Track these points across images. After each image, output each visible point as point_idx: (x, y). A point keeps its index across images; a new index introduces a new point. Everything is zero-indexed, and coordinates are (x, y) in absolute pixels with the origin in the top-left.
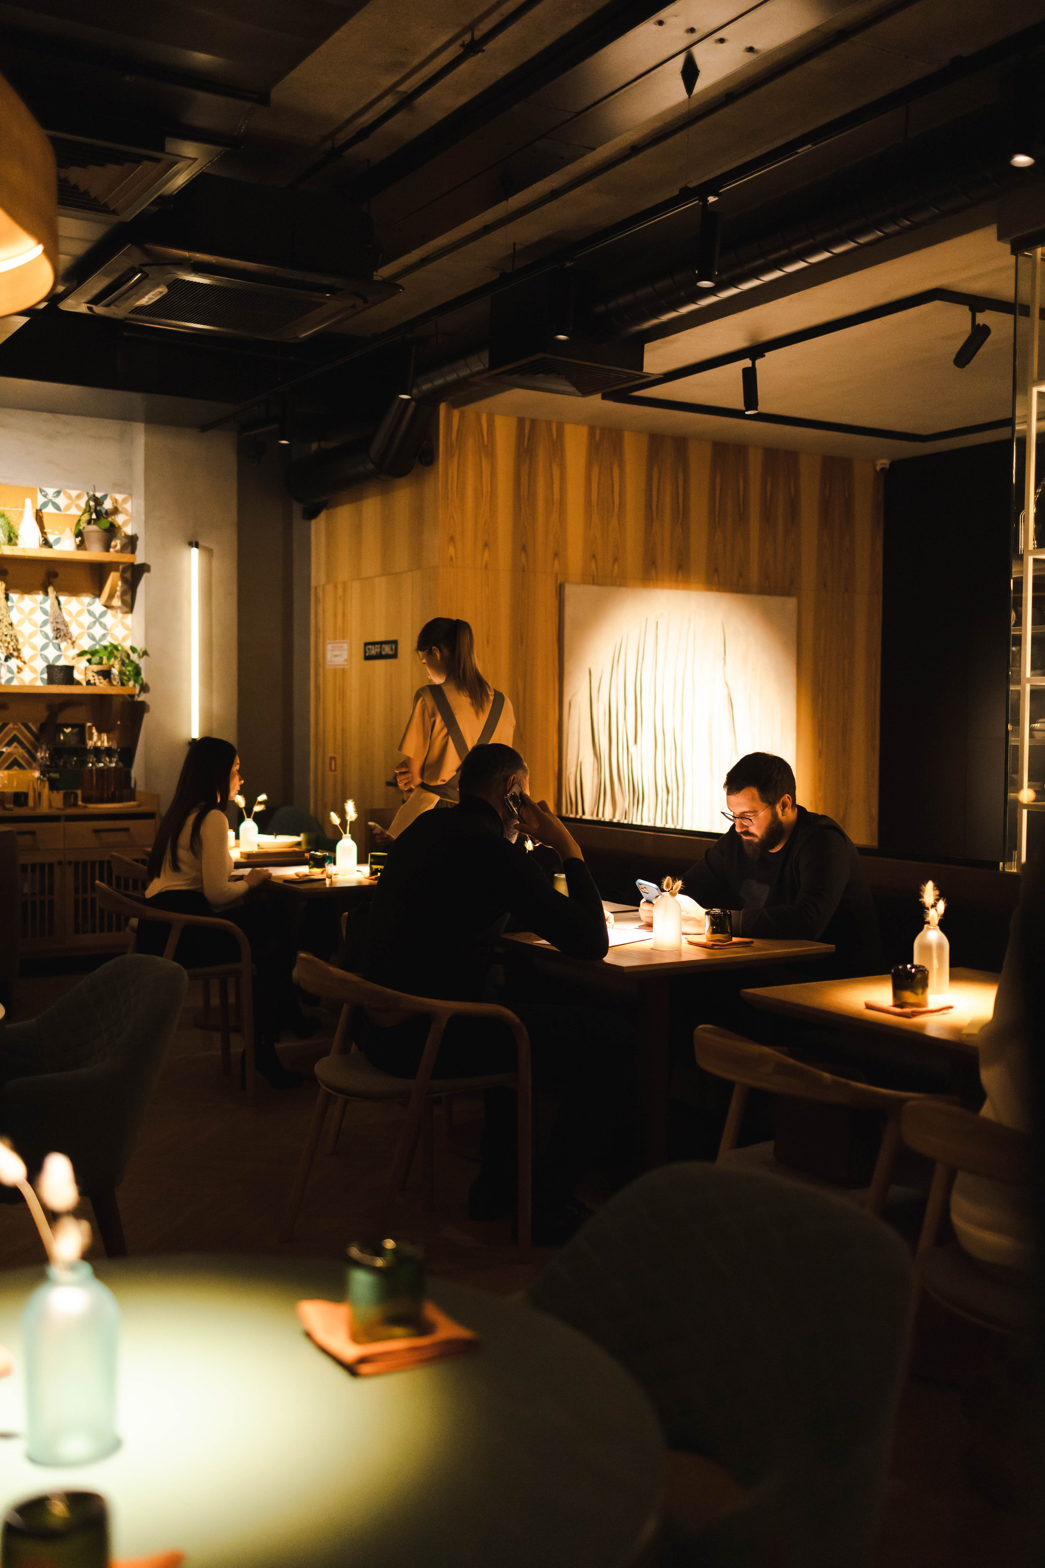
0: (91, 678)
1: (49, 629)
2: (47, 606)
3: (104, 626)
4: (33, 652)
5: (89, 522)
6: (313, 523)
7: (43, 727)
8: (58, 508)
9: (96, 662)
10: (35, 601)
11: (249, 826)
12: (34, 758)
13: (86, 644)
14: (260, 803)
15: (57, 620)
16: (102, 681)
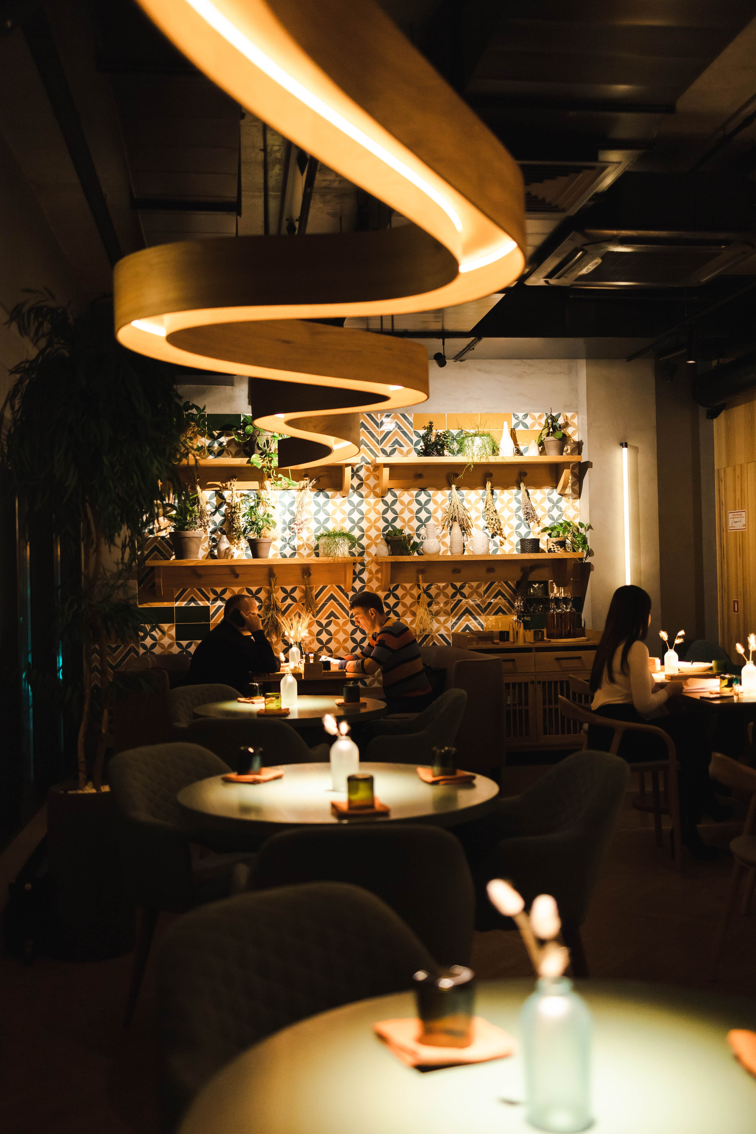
0: (552, 547)
1: (521, 514)
2: (520, 497)
3: (560, 509)
4: (511, 530)
5: (548, 435)
6: (715, 421)
7: (518, 584)
8: (526, 426)
9: (555, 536)
10: (511, 494)
11: (671, 655)
12: (513, 606)
13: (547, 522)
14: (680, 637)
15: (526, 507)
16: (559, 549)
